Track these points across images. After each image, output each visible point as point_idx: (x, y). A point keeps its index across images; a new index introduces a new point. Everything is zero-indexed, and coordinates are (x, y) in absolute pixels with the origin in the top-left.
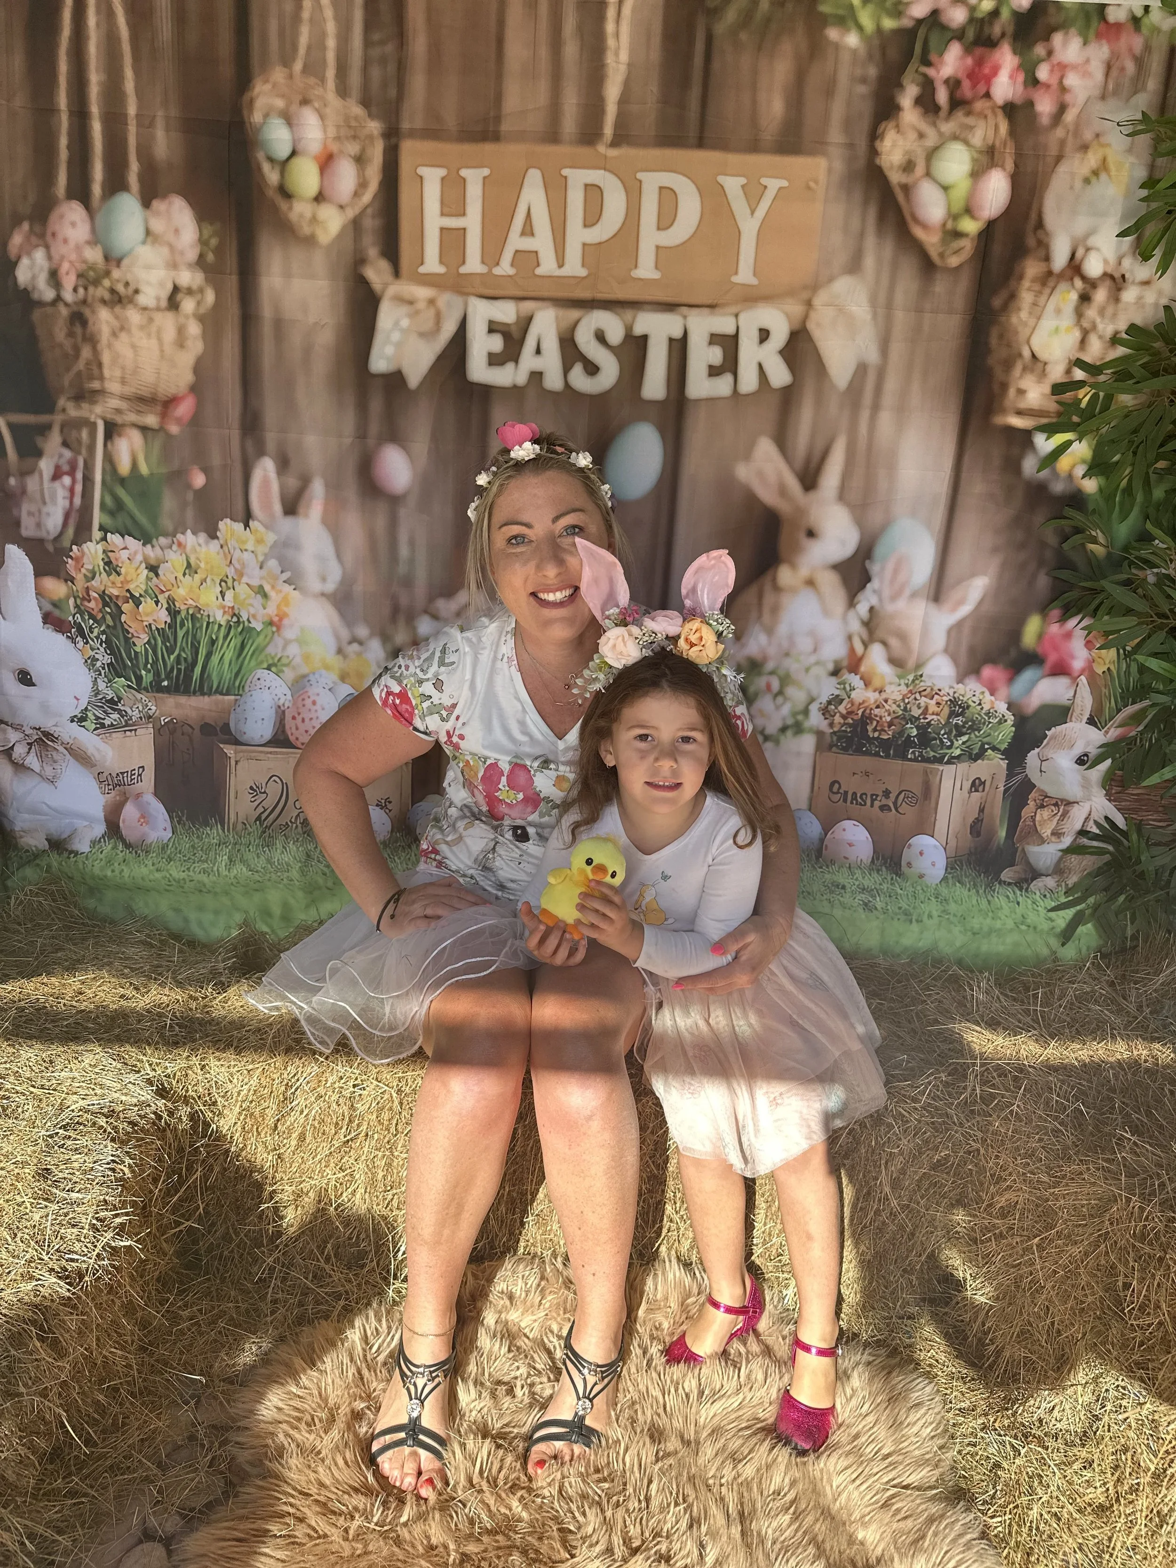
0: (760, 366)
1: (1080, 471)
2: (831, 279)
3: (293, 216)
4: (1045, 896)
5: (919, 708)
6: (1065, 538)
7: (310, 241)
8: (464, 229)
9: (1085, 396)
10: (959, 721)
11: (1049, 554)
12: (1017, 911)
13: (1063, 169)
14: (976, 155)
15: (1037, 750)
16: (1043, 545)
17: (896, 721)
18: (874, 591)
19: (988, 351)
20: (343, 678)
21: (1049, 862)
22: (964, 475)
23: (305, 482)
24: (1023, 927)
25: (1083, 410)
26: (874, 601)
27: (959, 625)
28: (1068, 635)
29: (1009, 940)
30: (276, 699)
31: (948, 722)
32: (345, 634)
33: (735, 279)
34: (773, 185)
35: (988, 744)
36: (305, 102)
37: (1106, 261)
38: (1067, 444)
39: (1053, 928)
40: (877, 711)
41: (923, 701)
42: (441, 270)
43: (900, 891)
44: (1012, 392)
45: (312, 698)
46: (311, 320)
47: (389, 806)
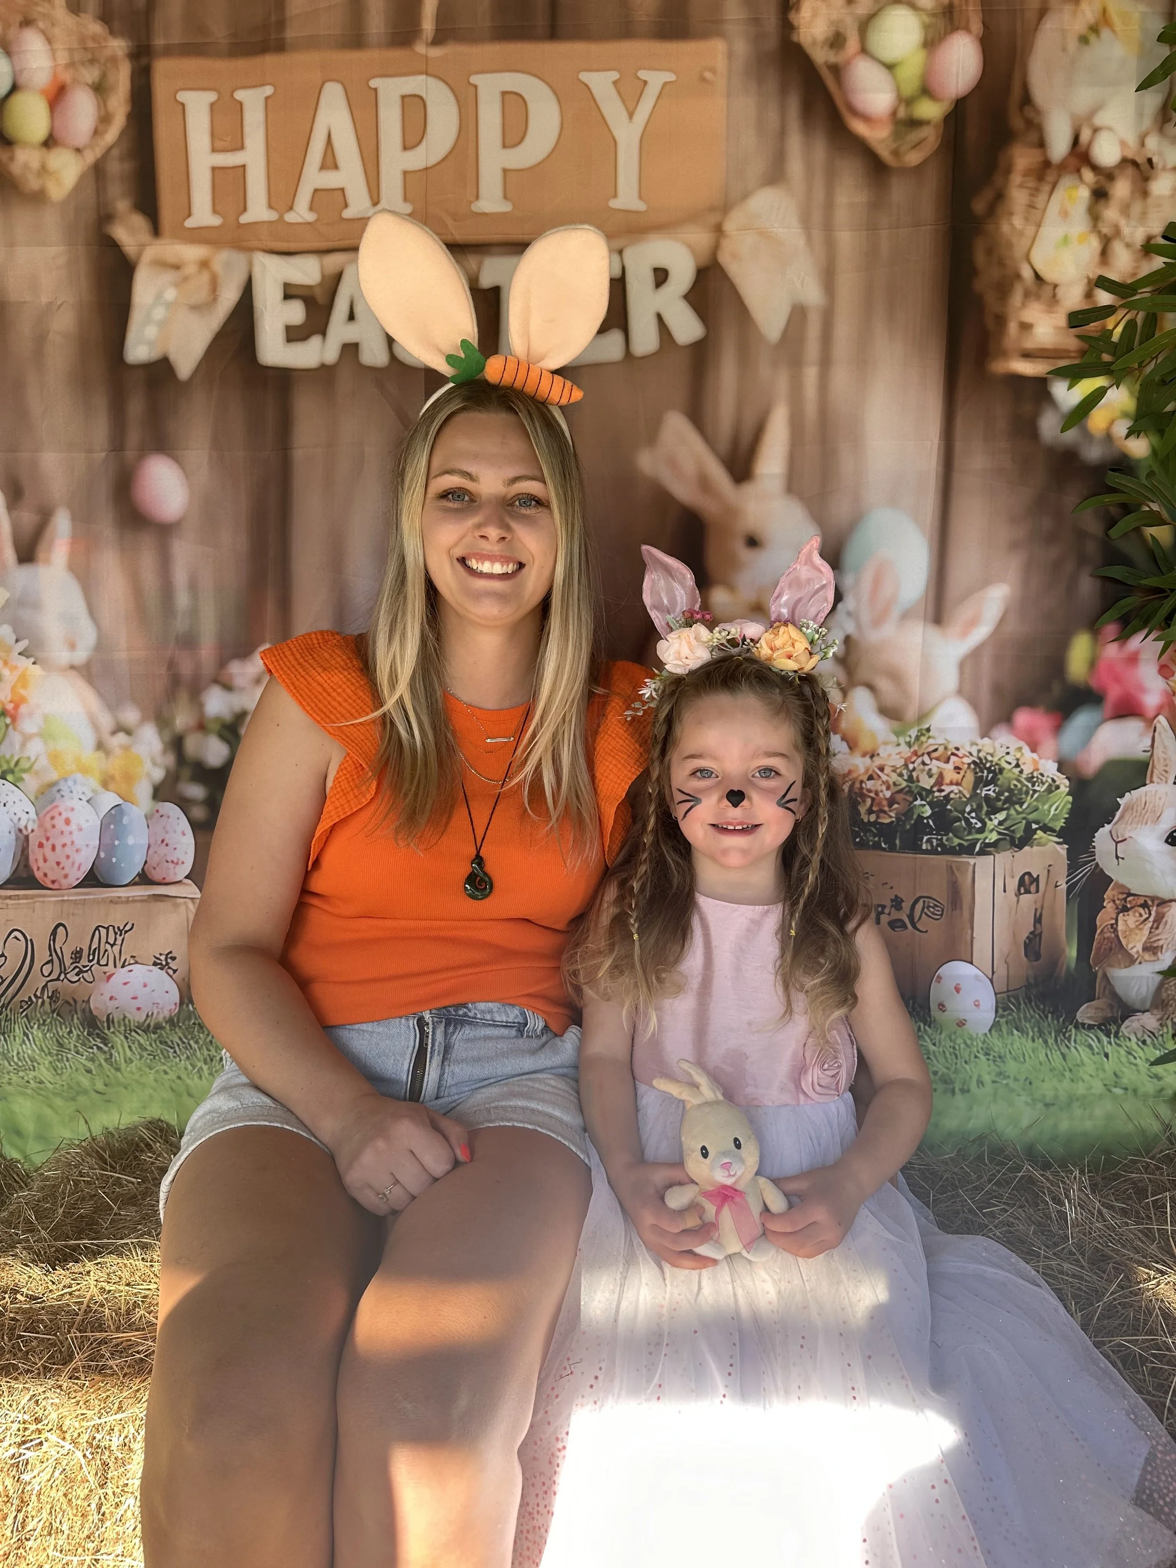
0: (659, 317)
1: (1121, 429)
2: (745, 196)
3: (16, 168)
4: (1144, 1042)
5: (930, 776)
6: (1111, 523)
7: (39, 198)
8: (244, 166)
9: (1115, 325)
10: (990, 791)
11: (1091, 548)
12: (1107, 1066)
13: (1049, 25)
14: (927, 20)
15: (1107, 827)
16: (1081, 535)
17: (899, 797)
18: (849, 614)
19: (973, 272)
20: (106, 783)
21: (1144, 990)
22: (959, 445)
23: (45, 516)
24: (1118, 1091)
25: (1115, 345)
26: (850, 628)
27: (975, 654)
28: (1133, 659)
29: (1098, 1112)
30: (15, 819)
31: (974, 795)
32: (106, 721)
33: (614, 204)
34: (656, 79)
35: (1037, 822)
36: (27, 23)
37: (1123, 144)
38: (1100, 393)
39: (1162, 1090)
40: (870, 784)
41: (935, 766)
42: (216, 221)
43: (932, 1048)
44: (1013, 328)
45: (64, 816)
46: (44, 300)
47: (173, 965)
